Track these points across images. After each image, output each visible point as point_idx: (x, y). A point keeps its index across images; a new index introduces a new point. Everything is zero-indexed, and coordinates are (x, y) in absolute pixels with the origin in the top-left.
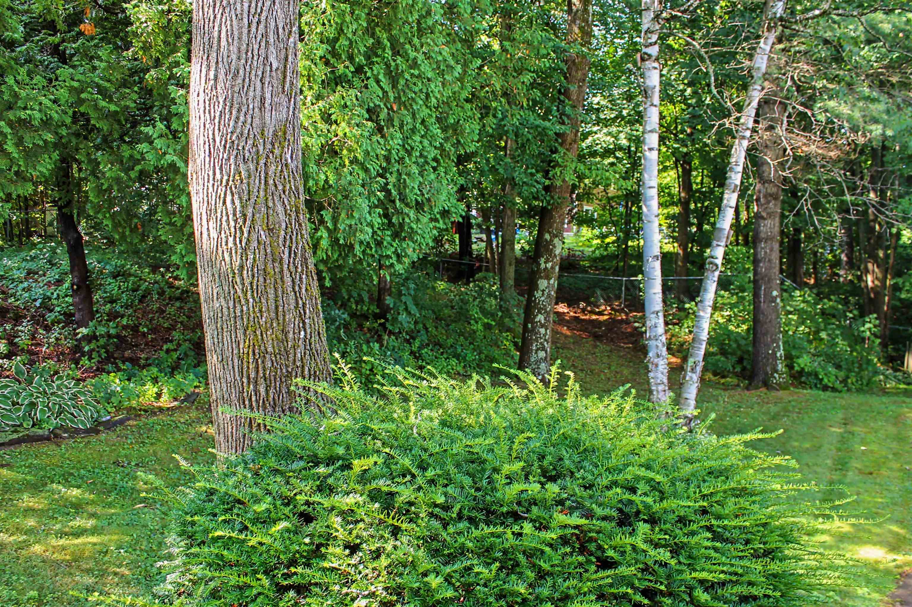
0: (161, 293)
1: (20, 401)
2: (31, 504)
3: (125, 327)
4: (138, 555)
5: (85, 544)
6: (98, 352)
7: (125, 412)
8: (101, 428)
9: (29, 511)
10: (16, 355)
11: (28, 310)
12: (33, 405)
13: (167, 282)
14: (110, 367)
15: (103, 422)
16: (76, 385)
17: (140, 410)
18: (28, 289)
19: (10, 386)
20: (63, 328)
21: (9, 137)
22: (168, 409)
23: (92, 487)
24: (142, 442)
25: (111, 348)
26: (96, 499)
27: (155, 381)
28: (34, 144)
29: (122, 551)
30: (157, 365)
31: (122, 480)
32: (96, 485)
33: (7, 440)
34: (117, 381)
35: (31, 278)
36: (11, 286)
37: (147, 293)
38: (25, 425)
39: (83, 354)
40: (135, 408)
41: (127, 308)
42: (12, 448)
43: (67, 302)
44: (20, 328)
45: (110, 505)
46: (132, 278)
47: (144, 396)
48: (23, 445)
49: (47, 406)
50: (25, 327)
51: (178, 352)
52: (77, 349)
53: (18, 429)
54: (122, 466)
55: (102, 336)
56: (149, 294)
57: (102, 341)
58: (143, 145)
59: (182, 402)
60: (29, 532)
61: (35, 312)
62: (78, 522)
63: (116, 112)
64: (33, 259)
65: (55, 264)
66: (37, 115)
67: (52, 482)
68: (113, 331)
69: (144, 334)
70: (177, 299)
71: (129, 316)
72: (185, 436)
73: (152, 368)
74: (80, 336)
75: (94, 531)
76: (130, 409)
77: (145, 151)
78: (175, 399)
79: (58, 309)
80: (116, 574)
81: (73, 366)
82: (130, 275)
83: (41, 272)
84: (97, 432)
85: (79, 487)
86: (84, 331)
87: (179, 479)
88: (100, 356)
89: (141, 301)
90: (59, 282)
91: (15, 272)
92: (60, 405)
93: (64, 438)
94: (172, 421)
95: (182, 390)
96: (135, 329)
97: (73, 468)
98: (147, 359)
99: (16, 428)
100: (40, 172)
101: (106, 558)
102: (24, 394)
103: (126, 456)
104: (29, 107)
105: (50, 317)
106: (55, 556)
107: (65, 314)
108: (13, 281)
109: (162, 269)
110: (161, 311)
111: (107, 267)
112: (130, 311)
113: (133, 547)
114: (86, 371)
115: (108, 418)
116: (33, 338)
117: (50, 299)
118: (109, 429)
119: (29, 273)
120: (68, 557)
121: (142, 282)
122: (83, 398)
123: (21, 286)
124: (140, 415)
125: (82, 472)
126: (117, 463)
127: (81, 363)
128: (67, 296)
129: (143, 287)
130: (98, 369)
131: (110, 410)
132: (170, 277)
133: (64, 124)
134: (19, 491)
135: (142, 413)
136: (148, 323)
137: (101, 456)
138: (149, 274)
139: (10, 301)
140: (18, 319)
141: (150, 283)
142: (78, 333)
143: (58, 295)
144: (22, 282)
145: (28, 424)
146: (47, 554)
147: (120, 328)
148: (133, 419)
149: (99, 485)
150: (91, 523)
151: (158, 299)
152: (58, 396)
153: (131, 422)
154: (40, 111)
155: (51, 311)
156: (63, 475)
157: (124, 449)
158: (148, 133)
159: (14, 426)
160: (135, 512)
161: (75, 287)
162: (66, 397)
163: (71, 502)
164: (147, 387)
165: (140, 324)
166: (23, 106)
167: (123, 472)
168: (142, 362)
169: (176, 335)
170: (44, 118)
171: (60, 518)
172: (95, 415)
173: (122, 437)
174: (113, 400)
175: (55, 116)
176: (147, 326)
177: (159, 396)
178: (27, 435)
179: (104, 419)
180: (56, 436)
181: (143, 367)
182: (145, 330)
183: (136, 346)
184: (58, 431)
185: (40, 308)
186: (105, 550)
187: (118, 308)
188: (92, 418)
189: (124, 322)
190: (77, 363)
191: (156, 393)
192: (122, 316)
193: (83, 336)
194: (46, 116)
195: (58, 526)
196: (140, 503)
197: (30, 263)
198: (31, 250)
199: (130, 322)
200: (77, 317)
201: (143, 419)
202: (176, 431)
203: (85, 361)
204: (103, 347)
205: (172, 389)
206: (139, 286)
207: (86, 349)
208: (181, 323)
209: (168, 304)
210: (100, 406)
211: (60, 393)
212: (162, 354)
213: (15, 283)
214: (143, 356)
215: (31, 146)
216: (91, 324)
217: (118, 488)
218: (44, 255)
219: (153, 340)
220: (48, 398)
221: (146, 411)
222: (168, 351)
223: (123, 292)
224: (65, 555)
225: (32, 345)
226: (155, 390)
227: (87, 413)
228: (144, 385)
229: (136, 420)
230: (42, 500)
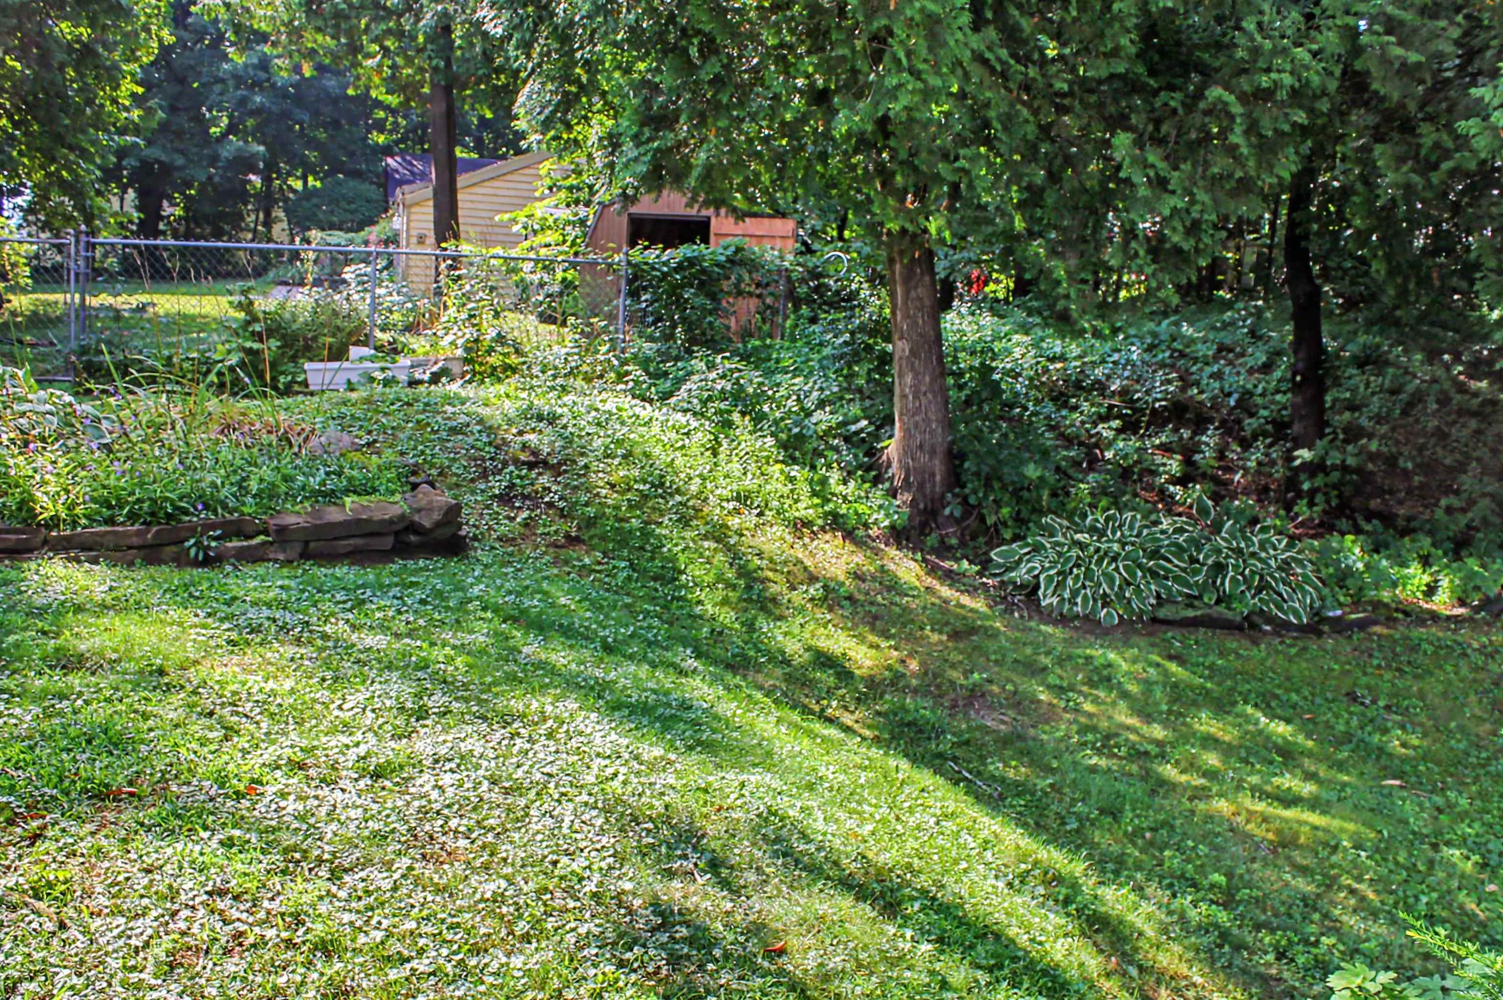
0: (1444, 401)
1: (1201, 557)
2: (1212, 730)
3: (1373, 457)
4: (1391, 871)
5: (1301, 823)
6: (1325, 494)
7: (1370, 608)
8: (1326, 628)
9: (1210, 742)
10: (1195, 481)
11: (1218, 411)
12: (1219, 568)
13: (1454, 380)
14: (1344, 524)
15: (1329, 618)
16: (1290, 546)
17: (1397, 610)
18: (1218, 376)
19: (1187, 531)
20: (1270, 446)
21: (1238, 120)
22: (1449, 618)
23: (1309, 727)
24: (1398, 669)
25: (1348, 491)
26: (1315, 750)
27: (1426, 562)
28: (1276, 130)
29: (1363, 854)
30: (1431, 533)
31: (1362, 728)
32: (1315, 724)
33: (1178, 617)
34: (1357, 550)
35: (1224, 358)
36: (1194, 369)
37: (1418, 398)
38: (1206, 600)
39: (1299, 495)
40: (1386, 606)
41: (1378, 423)
42: (1184, 631)
43: (1278, 403)
44: (1204, 438)
45: (1341, 766)
46: (1391, 370)
47: (1404, 586)
48: (1202, 630)
49: (1242, 574)
50: (1210, 439)
51: (1470, 515)
52: (1291, 483)
53: (1196, 603)
54: (1362, 704)
55: (1334, 467)
56: (1420, 401)
57: (1335, 476)
58: (1471, 122)
59: (1477, 610)
60: (1211, 774)
61: (1229, 414)
62: (1288, 782)
63: (1419, 64)
64: (1225, 326)
65: (1260, 338)
66: (1287, 79)
67: (1246, 702)
68: (1351, 461)
69: (1406, 473)
70: (1474, 414)
71: (1383, 437)
72: (1480, 676)
73: (1421, 536)
74: (1298, 462)
75: (1314, 804)
76: (1377, 604)
77: (1472, 132)
78: (1462, 603)
79: (1264, 413)
80: (1352, 892)
81: (1282, 512)
82: (1387, 363)
83: (1238, 349)
84: (1320, 634)
85: (1288, 721)
86: (1304, 454)
87: (1468, 755)
88: (1328, 502)
89: (1405, 413)
90: (1267, 368)
91: (1199, 346)
92: (1262, 578)
93: (1265, 633)
94: (1455, 641)
95: (1477, 588)
96: (1391, 461)
97: (1279, 686)
98: (1409, 519)
99: (1191, 601)
100: (1278, 176)
101: (1334, 859)
102: (1207, 547)
103: (1369, 688)
104: (1275, 67)
105: (1250, 424)
106: (1249, 827)
107: (1274, 422)
108: (1196, 360)
109: (1446, 357)
110: (1441, 435)
111: (1349, 347)
112: (1384, 429)
113: (1381, 851)
114: (1302, 524)
115: (1339, 612)
116: (1221, 456)
117: (1251, 394)
118: (1339, 632)
119: (1220, 350)
120: (1270, 836)
121: (1408, 378)
122: (1299, 571)
123: (1208, 370)
124: (1396, 620)
125: (1294, 697)
126: (1352, 697)
127: (1296, 509)
128: (1278, 391)
129: (1410, 388)
130: (1321, 524)
131: (1342, 599)
132: (1460, 373)
133: (1324, 93)
134: (1194, 703)
135: (1400, 616)
136: (1414, 453)
137: (1326, 677)
138: (1422, 363)
139: (1190, 393)
140: (1200, 424)
141: (1423, 381)
142: (1298, 457)
143: (1265, 389)
144: (1207, 364)
145: (1209, 598)
146: (1239, 819)
147: (1364, 456)
148: (1382, 624)
149: (1321, 728)
150: (1308, 789)
151: (1438, 410)
152: (1260, 560)
153: (1377, 629)
154: (1292, 73)
155: (1252, 415)
156: (1263, 695)
157: (1365, 674)
158: (1482, 99)
159: (1188, 596)
160: (1385, 791)
161: (1298, 378)
162: (1272, 563)
163: (1275, 745)
164: (1411, 571)
165: (1401, 454)
166: (1265, 66)
167: (1363, 714)
168: (1401, 523)
169: (1467, 481)
170: (1297, 85)
171: (1258, 766)
172: (1317, 604)
173: (1362, 652)
174: (1349, 582)
175: (1316, 80)
176: (1412, 459)
177: (1431, 590)
178: (1209, 616)
179: (1331, 614)
180: (1253, 626)
181: (1404, 532)
182: (1410, 465)
183: (1391, 492)
184: (1256, 619)
185: (1235, 408)
186: (1333, 843)
187: (1364, 422)
188: (1311, 607)
189: (1374, 446)
190: (1288, 508)
191: (1427, 585)
192: (1371, 436)
193: (1303, 464)
194: (1299, 80)
195: (1254, 779)
196: (1394, 778)
197: (1223, 334)
198: (1224, 312)
199: (1384, 449)
200: (1297, 428)
201: (1401, 628)
202: (1462, 663)
203: (1302, 508)
204: (1335, 487)
205: (1457, 582)
206: (1402, 385)
207: (1306, 486)
208: (1479, 460)
209: (1454, 423)
210: (1326, 591)
211: (1263, 555)
212: (1439, 514)
213: (1199, 365)
214: (1402, 512)
215: (1270, 133)
216: (1318, 443)
217: (1355, 740)
218: (1244, 321)
219: (1422, 486)
220: (1244, 561)
221: (1406, 614)
222: (1449, 510)
223: (1373, 394)
224: (1268, 830)
225: (1219, 468)
226: (1426, 579)
227: (1304, 597)
228: (1404, 565)
229: (1388, 627)
230: (1230, 728)
